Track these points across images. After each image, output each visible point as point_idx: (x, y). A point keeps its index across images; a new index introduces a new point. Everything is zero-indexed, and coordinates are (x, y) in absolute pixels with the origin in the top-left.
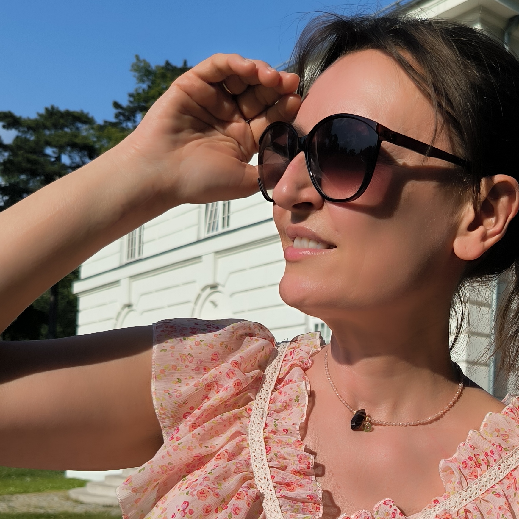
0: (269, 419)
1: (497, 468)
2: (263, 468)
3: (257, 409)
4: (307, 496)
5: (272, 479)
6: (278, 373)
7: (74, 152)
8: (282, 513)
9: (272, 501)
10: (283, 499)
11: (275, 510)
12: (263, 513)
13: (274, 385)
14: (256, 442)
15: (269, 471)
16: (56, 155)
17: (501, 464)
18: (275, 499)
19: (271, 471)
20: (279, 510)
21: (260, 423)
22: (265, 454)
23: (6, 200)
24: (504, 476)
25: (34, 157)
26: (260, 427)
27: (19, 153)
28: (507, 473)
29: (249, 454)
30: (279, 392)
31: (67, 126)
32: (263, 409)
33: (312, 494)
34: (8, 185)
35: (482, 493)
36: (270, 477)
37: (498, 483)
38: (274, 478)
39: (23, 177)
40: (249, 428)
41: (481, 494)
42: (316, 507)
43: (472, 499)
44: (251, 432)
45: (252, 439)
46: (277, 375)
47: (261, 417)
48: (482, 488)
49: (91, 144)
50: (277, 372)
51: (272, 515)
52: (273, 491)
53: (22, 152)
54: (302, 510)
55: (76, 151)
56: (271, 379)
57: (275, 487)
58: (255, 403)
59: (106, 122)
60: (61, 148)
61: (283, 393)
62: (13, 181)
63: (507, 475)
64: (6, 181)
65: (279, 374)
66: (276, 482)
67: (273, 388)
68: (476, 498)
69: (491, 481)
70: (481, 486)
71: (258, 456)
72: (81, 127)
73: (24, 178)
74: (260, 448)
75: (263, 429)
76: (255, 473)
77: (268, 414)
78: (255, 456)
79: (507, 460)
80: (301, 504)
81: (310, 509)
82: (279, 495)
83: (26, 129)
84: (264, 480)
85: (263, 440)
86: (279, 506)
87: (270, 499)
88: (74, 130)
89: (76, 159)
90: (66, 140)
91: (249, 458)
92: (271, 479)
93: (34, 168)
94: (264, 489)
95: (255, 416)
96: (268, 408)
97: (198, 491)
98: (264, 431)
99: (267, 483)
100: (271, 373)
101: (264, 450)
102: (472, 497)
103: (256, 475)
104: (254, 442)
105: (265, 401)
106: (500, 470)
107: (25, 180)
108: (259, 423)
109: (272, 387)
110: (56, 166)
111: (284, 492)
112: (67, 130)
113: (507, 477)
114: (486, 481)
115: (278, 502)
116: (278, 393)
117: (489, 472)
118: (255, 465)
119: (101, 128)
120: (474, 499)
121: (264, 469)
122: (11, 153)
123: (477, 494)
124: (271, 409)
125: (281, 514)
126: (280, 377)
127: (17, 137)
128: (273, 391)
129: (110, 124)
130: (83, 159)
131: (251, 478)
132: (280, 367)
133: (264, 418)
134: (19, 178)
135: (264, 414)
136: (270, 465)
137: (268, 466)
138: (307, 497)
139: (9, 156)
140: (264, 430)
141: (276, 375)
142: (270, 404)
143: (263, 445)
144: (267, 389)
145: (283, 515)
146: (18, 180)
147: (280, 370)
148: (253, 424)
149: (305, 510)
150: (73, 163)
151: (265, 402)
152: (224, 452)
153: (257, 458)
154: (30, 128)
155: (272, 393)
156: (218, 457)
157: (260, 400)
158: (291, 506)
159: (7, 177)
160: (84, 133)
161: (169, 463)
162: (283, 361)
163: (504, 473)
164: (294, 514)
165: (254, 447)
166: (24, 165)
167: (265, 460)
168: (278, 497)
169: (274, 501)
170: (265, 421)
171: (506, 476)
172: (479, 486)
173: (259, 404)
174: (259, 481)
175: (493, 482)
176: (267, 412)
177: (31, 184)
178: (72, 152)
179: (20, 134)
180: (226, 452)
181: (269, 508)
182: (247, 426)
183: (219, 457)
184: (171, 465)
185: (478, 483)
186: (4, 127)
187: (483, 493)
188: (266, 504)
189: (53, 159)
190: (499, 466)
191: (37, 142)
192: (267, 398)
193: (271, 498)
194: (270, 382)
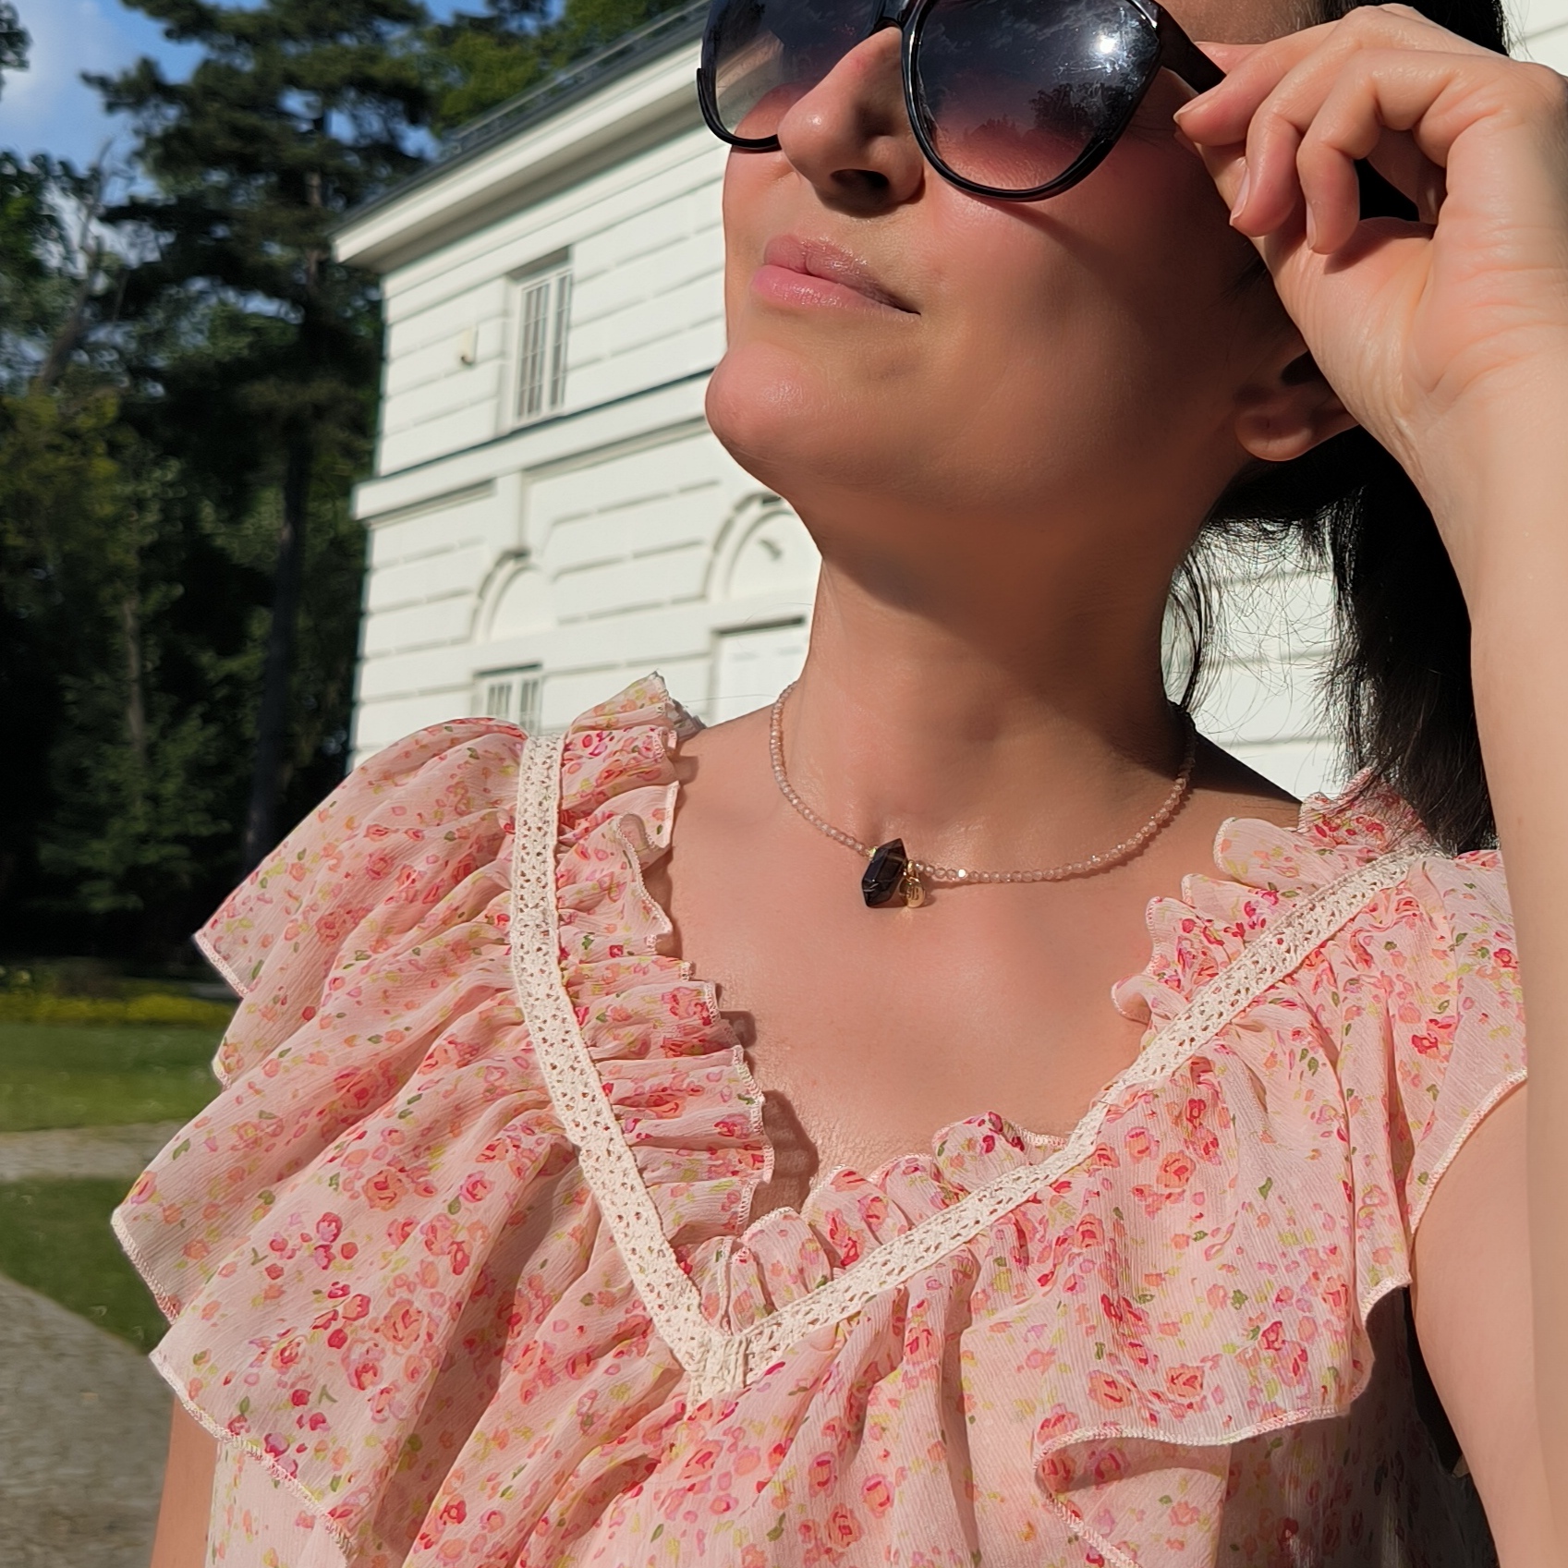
0: (569, 931)
1: (1275, 941)
2: (574, 1069)
3: (522, 911)
4: (717, 1125)
5: (607, 1095)
6: (558, 796)
7: (367, 104)
8: (647, 1187)
9: (613, 1158)
10: (645, 1149)
11: (623, 1184)
12: (589, 1200)
13: (555, 832)
14: (543, 1000)
15: (596, 1074)
16: (313, 115)
17: (1285, 930)
18: (622, 1150)
19: (600, 1074)
20: (637, 1182)
21: (544, 947)
22: (575, 1028)
23: (169, 245)
24: (1300, 961)
25: (251, 119)
26: (547, 957)
27: (209, 109)
28: (1307, 953)
29: (528, 1039)
30: (579, 851)
31: (349, 31)
32: (541, 908)
33: (730, 1116)
34: (173, 201)
35: (1238, 1011)
36: (601, 1090)
37: (1283, 981)
38: (611, 1091)
39: (217, 177)
40: (513, 969)
41: (1235, 1013)
42: (753, 1156)
43: (1209, 1034)
44: (523, 978)
45: (530, 995)
46: (555, 804)
47: (542, 930)
48: (1237, 997)
49: (415, 82)
50: (552, 796)
51: (616, 1200)
52: (615, 1129)
53: (217, 105)
54: (710, 1171)
55: (370, 102)
56: (541, 818)
57: (618, 1117)
58: (513, 896)
59: (460, 17)
60: (330, 94)
61: (590, 851)
62: (187, 189)
63: (1307, 957)
64: (168, 190)
65: (561, 798)
66: (621, 1102)
67: (555, 842)
68: (1221, 1026)
69: (1261, 975)
70: (1232, 991)
71: (554, 1037)
72: (388, 33)
73: (219, 182)
74: (559, 1013)
75: (556, 961)
76: (553, 1087)
77: (560, 918)
78: (545, 1040)
79: (1301, 921)
80: (705, 1155)
81: (735, 1166)
82: (631, 1137)
83: (232, 41)
84: (582, 1103)
85: (561, 992)
86: (636, 1169)
87: (606, 1153)
88: (368, 41)
89: (370, 124)
90: (343, 69)
91: (528, 1050)
92: (603, 1094)
93: (249, 150)
94: (585, 1128)
95: (523, 929)
96: (555, 901)
97: (368, 1181)
98: (563, 965)
99: (594, 1110)
100: (536, 804)
101: (572, 1018)
102: (1210, 1028)
103: (555, 1093)
104: (537, 1003)
105: (543, 884)
106: (1284, 947)
107: (222, 186)
108: (539, 949)
109: (552, 841)
110: (314, 145)
111: (647, 1126)
112: (348, 41)
113: (1307, 962)
114: (1246, 978)
115: (632, 1159)
116: (575, 855)
117: (1251, 954)
118: (548, 1064)
119: (446, 35)
120: (1216, 1031)
121: (578, 1072)
122: (186, 110)
123: (1225, 1015)
124: (567, 904)
125: (644, 1191)
126: (564, 807)
127: (206, 65)
128: (557, 851)
129: (471, 24)
130: (391, 125)
131: (544, 1104)
132: (558, 778)
133: (551, 933)
134: (204, 180)
135: (549, 920)
136: (594, 1058)
137: (589, 1060)
138: (718, 1130)
139: (182, 116)
140: (559, 963)
141: (553, 805)
142: (558, 889)
143: (566, 1005)
144: (537, 851)
145: (651, 1193)
146: (203, 186)
147: (561, 787)
148: (521, 953)
149: (719, 1170)
150: (362, 135)
151: (544, 887)
152: (445, 1043)
153: (552, 1045)
154: (242, 37)
155: (555, 857)
156: (429, 1062)
157: (526, 885)
158: (673, 1164)
159: (170, 179)
160: (397, 53)
161: (261, 1114)
162: (563, 760)
163: (1298, 952)
164: (683, 1184)
165: (540, 1014)
166: (224, 143)
167: (579, 1045)
168: (630, 1143)
169: (619, 1158)
170: (556, 941)
171: (1303, 961)
172: (1227, 995)
173: (525, 897)
174: (567, 1106)
175: (1269, 979)
176: (556, 914)
177: (240, 199)
178: (362, 103)
179: (213, 56)
180: (450, 1043)
181: (607, 1182)
182: (506, 963)
183: (432, 1061)
184: (267, 1118)
185: (1222, 985)
186: (169, 34)
187: (1242, 1008)
188: (596, 1170)
189: (305, 127)
190: (1279, 936)
191: (260, 79)
192: (544, 874)
193: (611, 1149)
194: (540, 829)
